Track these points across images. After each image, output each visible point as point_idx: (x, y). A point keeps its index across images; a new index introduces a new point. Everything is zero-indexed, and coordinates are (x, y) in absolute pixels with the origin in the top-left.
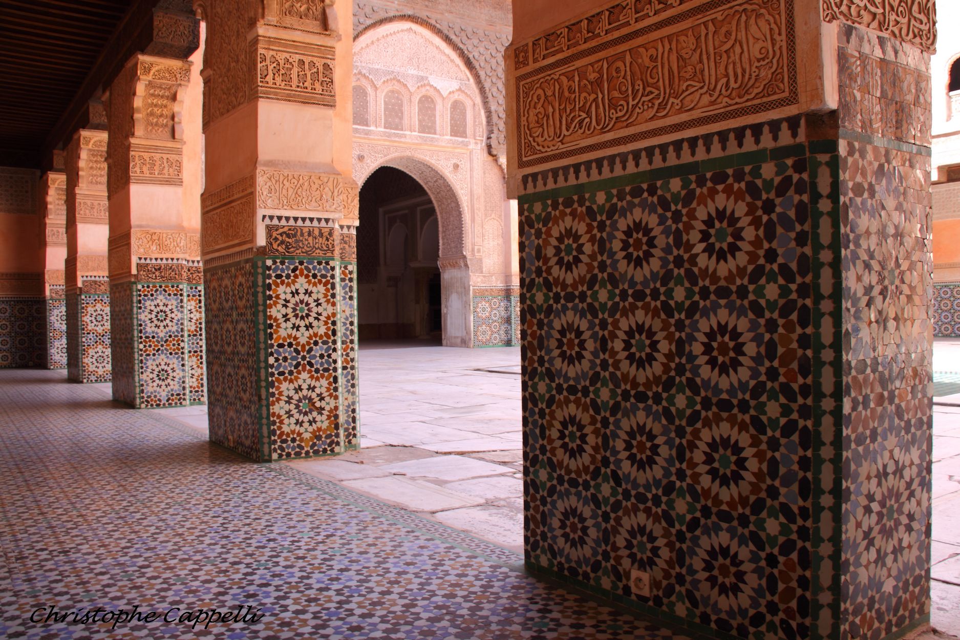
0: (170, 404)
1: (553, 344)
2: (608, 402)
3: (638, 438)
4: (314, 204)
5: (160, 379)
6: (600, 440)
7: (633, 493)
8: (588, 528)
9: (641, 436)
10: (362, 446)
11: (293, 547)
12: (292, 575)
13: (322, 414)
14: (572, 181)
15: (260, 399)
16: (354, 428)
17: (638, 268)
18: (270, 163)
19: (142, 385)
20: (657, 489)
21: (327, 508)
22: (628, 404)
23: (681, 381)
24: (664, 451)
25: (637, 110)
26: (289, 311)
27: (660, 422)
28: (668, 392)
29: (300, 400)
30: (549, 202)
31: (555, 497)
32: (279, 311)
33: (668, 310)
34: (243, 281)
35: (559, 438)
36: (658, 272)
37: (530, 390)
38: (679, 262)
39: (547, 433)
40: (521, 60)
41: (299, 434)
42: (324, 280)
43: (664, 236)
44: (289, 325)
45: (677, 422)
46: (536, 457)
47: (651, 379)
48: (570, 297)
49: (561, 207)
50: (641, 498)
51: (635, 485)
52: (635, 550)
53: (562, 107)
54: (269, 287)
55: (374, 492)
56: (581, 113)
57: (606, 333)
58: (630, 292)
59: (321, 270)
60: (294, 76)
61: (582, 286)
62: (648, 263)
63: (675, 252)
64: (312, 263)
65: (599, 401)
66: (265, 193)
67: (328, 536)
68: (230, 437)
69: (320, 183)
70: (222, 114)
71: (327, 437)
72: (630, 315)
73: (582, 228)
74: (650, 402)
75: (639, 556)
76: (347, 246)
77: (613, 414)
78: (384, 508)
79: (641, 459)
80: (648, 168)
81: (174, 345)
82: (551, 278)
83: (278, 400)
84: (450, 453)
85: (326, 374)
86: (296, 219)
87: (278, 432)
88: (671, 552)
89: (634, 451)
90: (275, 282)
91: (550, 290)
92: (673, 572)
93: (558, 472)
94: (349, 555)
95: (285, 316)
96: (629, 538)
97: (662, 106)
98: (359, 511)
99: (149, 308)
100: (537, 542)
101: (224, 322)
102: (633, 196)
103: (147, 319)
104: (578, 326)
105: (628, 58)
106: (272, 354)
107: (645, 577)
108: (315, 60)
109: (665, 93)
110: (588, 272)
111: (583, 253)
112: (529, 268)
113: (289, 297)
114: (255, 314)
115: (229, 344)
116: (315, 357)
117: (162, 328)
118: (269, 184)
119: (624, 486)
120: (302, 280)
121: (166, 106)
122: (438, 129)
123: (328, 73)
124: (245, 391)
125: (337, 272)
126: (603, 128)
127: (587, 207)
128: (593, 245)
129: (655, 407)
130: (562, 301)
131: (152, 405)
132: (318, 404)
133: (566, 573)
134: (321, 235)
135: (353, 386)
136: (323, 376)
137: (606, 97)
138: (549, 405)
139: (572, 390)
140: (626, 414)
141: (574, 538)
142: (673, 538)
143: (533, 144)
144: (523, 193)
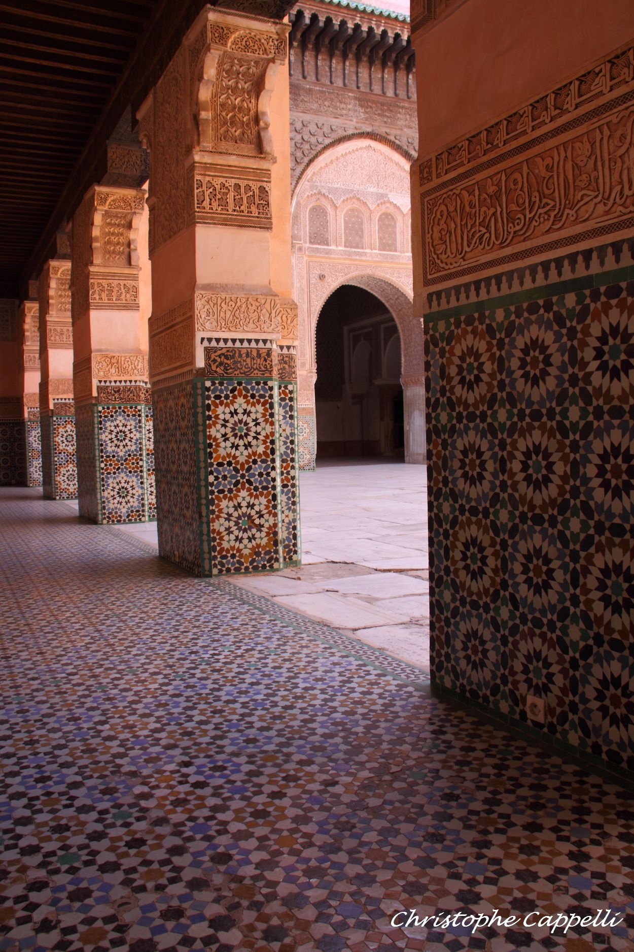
0: (130, 520)
1: (456, 464)
2: (506, 524)
3: (535, 562)
4: (251, 325)
5: (120, 496)
6: (499, 563)
7: (530, 617)
8: (488, 651)
9: (538, 560)
10: (303, 562)
11: (212, 660)
12: (204, 687)
13: (261, 531)
14: (473, 298)
15: (201, 516)
16: (295, 545)
17: (535, 387)
18: (208, 287)
19: (104, 502)
20: (552, 615)
21: (253, 623)
22: (525, 527)
23: (575, 504)
24: (559, 575)
25: (534, 223)
26: (228, 430)
27: (555, 546)
28: (563, 515)
29: (239, 518)
30: (452, 320)
31: (458, 619)
32: (218, 431)
33: (562, 429)
34: (185, 402)
35: (462, 560)
36: (554, 391)
37: (435, 510)
38: (574, 380)
39: (451, 554)
40: (425, 175)
41: (239, 550)
42: (262, 400)
43: (559, 354)
44: (229, 444)
45: (572, 546)
46: (441, 577)
47: (547, 501)
48: (471, 417)
49: (463, 325)
50: (537, 623)
51: (532, 609)
52: (531, 675)
53: (463, 223)
54: (208, 407)
55: (302, 608)
56: (482, 229)
57: (505, 453)
58: (528, 411)
59: (259, 390)
60: (230, 200)
61: (483, 406)
62: (544, 382)
63: (570, 371)
64: (250, 384)
65: (498, 523)
66: (203, 317)
67: (247, 651)
68: (176, 553)
69: (258, 304)
70: (165, 240)
71: (266, 554)
72: (527, 435)
73: (482, 346)
74: (546, 525)
75: (535, 681)
76: (287, 366)
77: (512, 536)
78: (309, 624)
79: (538, 582)
80: (544, 283)
81: (133, 464)
82: (454, 398)
83: (218, 517)
84: (389, 571)
85: (265, 492)
86: (234, 341)
87: (218, 548)
88: (565, 679)
89: (531, 574)
90: (214, 403)
91: (453, 409)
92: (567, 700)
93: (461, 594)
94: (263, 669)
95: (224, 435)
96: (525, 662)
97: (557, 218)
98: (283, 627)
99: (109, 428)
100: (441, 662)
101: (170, 441)
102: (530, 313)
103: (107, 439)
104: (480, 447)
105: (525, 170)
106: (211, 473)
107: (540, 703)
108: (251, 183)
109: (560, 204)
110: (488, 391)
111: (484, 372)
112: (434, 388)
113: (228, 417)
114: (196, 434)
115: (174, 463)
116: (254, 475)
117: (121, 447)
118: (207, 307)
119: (521, 610)
120: (240, 400)
121: (122, 234)
122: (399, 246)
123: (263, 196)
124: (188, 508)
125: (276, 392)
126: (501, 243)
127: (487, 325)
128: (493, 364)
129: (550, 531)
130: (465, 421)
131: (113, 521)
132: (257, 522)
133: (468, 694)
134: (259, 356)
135: (294, 503)
136: (262, 494)
137: (504, 211)
138: (453, 526)
139: (474, 511)
140: (524, 537)
141: (475, 661)
142: (567, 665)
143: (437, 261)
144: (428, 311)
